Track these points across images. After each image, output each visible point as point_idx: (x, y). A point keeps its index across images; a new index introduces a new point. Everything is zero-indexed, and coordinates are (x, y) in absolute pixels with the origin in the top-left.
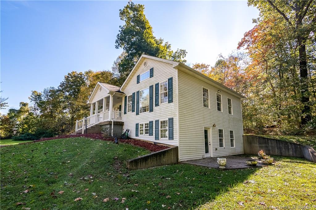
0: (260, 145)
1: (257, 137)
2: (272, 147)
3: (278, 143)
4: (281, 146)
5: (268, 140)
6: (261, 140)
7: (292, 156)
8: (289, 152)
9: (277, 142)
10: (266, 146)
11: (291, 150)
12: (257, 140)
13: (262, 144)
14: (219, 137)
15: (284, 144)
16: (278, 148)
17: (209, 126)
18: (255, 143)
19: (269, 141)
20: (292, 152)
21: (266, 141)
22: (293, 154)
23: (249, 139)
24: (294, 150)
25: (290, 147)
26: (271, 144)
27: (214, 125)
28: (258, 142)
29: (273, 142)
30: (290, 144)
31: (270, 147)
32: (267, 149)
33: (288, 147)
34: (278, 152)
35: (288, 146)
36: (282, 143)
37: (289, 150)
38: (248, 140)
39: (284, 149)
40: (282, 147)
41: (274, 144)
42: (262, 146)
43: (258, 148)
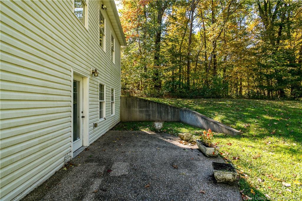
0: (140, 109)
1: (138, 99)
2: (153, 111)
3: (159, 107)
4: (161, 110)
5: (149, 103)
6: (142, 103)
7: (170, 120)
8: (168, 116)
9: (158, 105)
10: (147, 110)
11: (170, 114)
12: (137, 103)
13: (142, 108)
14: (100, 100)
15: (165, 107)
16: (158, 113)
17: (85, 71)
18: (135, 107)
19: (151, 104)
20: (171, 116)
21: (147, 104)
22: (171, 118)
23: (128, 102)
24: (173, 113)
25: (169, 111)
26: (152, 108)
27: (93, 73)
28: (139, 106)
29: (154, 105)
30: (170, 108)
31: (150, 111)
32: (147, 114)
33: (168, 112)
34: (158, 117)
35: (168, 110)
36: (163, 107)
37: (168, 114)
38: (126, 102)
39: (164, 113)
40: (163, 111)
41: (155, 108)
42: (143, 110)
43: (138, 113)
